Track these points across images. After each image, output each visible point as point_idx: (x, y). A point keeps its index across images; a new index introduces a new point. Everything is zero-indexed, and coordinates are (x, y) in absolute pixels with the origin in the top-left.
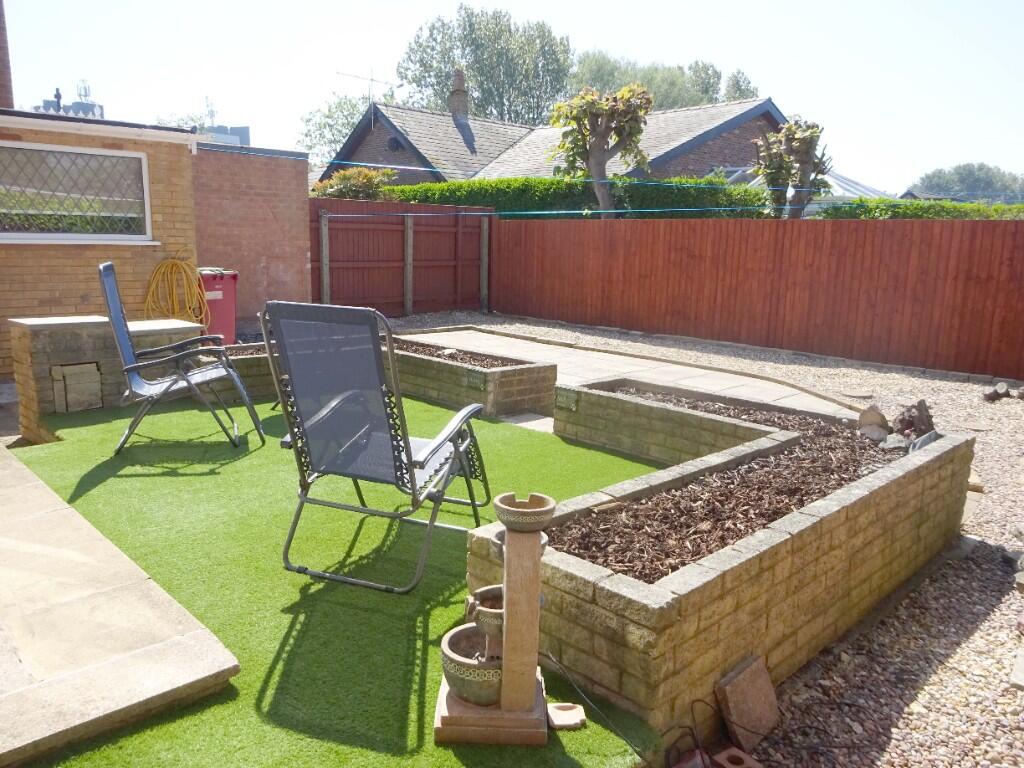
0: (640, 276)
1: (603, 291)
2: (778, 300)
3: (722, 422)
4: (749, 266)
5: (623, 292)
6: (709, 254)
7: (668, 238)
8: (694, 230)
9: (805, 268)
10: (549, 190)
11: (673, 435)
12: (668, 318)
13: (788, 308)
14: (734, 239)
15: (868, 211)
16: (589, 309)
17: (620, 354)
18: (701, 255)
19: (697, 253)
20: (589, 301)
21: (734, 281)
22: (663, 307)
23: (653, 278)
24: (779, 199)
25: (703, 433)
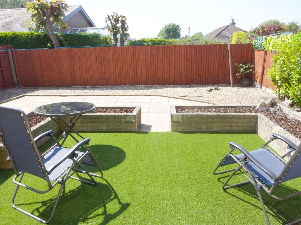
0: (86, 67)
1: (71, 74)
2: (137, 71)
3: (240, 115)
4: (126, 61)
5: (80, 74)
6: (111, 58)
7: (95, 54)
8: (105, 51)
9: (144, 61)
10: (28, 36)
11: (222, 122)
12: (99, 80)
13: (140, 73)
14: (119, 53)
15: (146, 42)
16: (66, 81)
17: (108, 95)
18: (108, 59)
19: (107, 58)
20: (66, 78)
21: (121, 67)
22: (97, 77)
23: (91, 67)
24: (116, 39)
25: (233, 119)
